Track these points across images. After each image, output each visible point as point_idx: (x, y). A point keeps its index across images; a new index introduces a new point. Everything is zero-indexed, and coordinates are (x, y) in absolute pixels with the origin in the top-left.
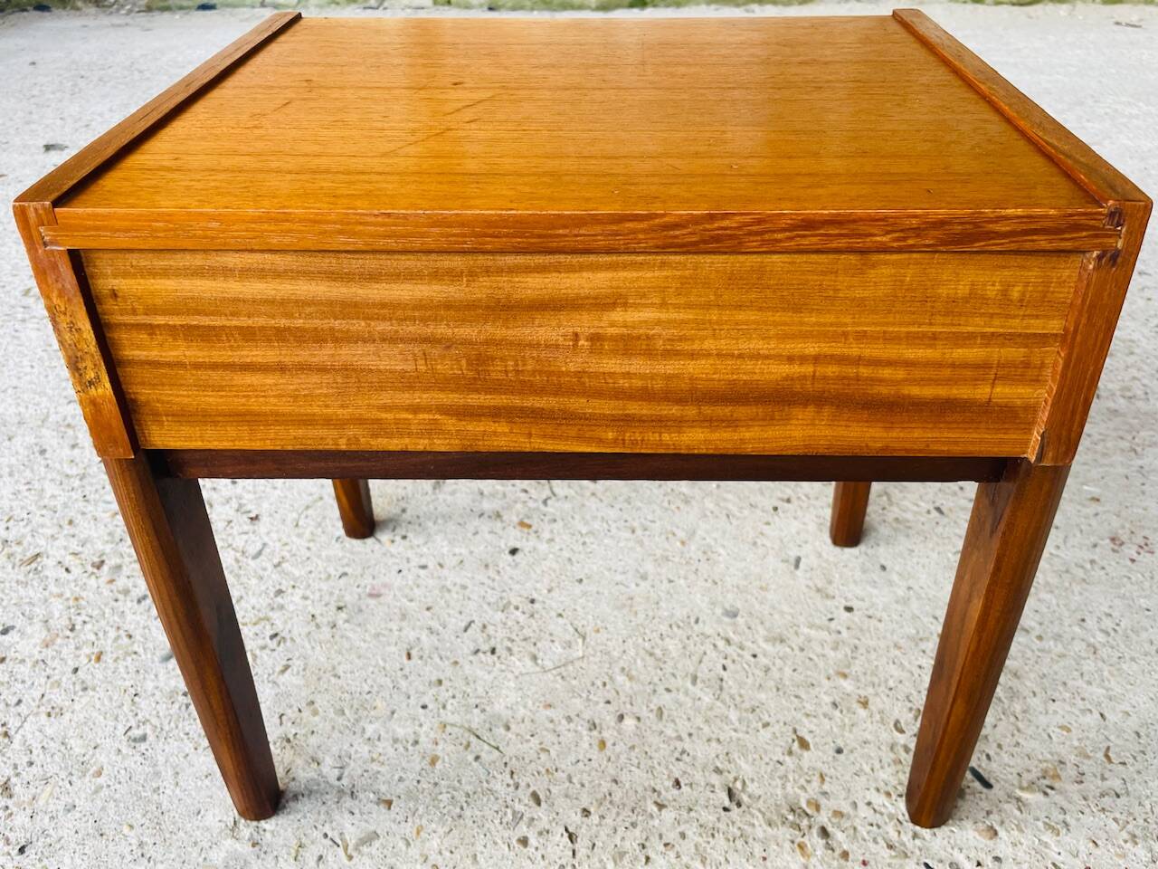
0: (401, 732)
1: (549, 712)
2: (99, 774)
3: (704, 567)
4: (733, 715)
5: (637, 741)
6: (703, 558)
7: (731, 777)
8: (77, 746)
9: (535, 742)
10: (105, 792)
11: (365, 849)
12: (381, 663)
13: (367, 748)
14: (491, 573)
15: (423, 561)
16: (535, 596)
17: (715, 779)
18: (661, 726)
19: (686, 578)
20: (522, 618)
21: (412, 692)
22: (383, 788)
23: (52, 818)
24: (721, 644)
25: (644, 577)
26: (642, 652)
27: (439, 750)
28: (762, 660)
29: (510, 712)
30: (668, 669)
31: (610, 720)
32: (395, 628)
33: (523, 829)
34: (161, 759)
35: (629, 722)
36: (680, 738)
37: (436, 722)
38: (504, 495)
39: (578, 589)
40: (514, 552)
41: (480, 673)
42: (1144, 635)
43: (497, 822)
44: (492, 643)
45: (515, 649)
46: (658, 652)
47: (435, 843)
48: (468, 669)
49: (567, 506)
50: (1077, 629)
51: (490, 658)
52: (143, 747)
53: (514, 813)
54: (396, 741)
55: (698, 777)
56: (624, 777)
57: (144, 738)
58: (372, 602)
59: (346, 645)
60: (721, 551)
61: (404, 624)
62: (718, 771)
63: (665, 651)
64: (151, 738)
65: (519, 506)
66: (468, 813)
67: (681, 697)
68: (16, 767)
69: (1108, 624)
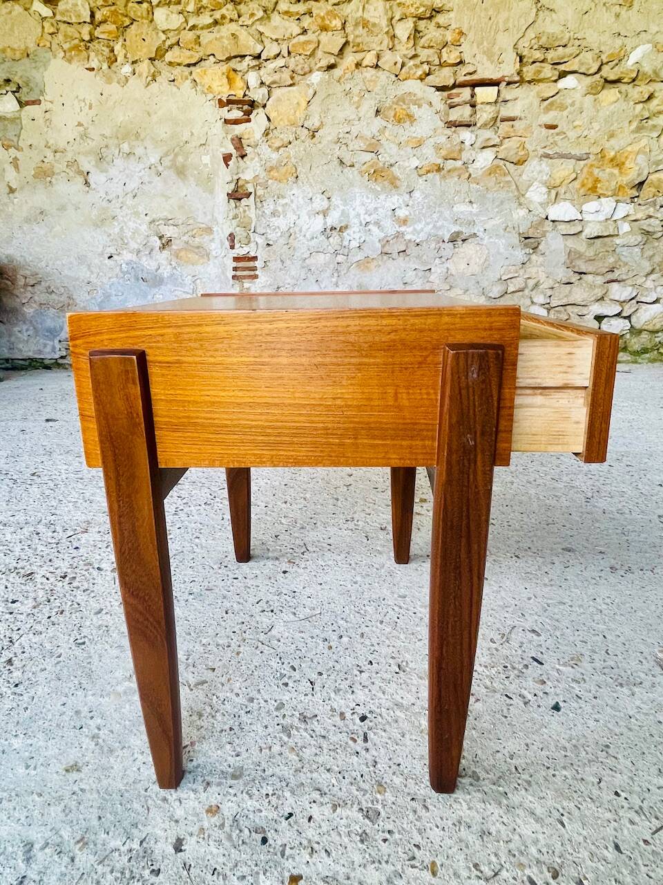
0: (221, 642)
1: (302, 635)
2: (59, 656)
3: (389, 579)
4: (402, 636)
5: (348, 646)
6: (388, 575)
7: (400, 660)
8: (48, 646)
9: (293, 647)
10: (62, 663)
11: (200, 687)
12: (212, 616)
13: (202, 648)
14: (273, 581)
15: (236, 576)
16: (296, 590)
17: (391, 661)
18: (362, 640)
19: (378, 583)
20: (288, 599)
21: (227, 627)
22: (210, 664)
23: (33, 674)
24: (396, 609)
25: (355, 583)
26: (353, 612)
27: (241, 649)
28: (419, 615)
29: (280, 635)
30: (368, 618)
31: (335, 637)
32: (219, 602)
33: (285, 680)
34: (93, 651)
35: (345, 639)
36: (373, 645)
37: (240, 638)
38: (281, 550)
39: (319, 587)
40: (285, 572)
41: (264, 620)
42: (628, 605)
43: (272, 677)
44: (272, 608)
45: (284, 610)
46: (362, 612)
47: (238, 685)
48: (258, 618)
49: (314, 555)
50: (591, 603)
51: (270, 614)
52: (83, 647)
53: (281, 674)
54: (218, 645)
55: (382, 660)
56: (342, 660)
57: (84, 643)
58: (207, 592)
59: (193, 608)
60: (398, 572)
61: (224, 600)
62: (393, 658)
63: (365, 611)
64: (87, 643)
65: (289, 555)
66: (256, 673)
67: (374, 629)
68: (15, 653)
69: (608, 601)
